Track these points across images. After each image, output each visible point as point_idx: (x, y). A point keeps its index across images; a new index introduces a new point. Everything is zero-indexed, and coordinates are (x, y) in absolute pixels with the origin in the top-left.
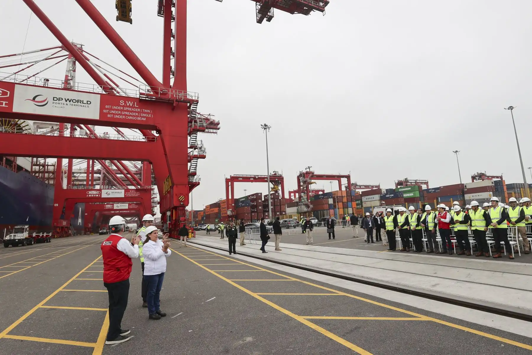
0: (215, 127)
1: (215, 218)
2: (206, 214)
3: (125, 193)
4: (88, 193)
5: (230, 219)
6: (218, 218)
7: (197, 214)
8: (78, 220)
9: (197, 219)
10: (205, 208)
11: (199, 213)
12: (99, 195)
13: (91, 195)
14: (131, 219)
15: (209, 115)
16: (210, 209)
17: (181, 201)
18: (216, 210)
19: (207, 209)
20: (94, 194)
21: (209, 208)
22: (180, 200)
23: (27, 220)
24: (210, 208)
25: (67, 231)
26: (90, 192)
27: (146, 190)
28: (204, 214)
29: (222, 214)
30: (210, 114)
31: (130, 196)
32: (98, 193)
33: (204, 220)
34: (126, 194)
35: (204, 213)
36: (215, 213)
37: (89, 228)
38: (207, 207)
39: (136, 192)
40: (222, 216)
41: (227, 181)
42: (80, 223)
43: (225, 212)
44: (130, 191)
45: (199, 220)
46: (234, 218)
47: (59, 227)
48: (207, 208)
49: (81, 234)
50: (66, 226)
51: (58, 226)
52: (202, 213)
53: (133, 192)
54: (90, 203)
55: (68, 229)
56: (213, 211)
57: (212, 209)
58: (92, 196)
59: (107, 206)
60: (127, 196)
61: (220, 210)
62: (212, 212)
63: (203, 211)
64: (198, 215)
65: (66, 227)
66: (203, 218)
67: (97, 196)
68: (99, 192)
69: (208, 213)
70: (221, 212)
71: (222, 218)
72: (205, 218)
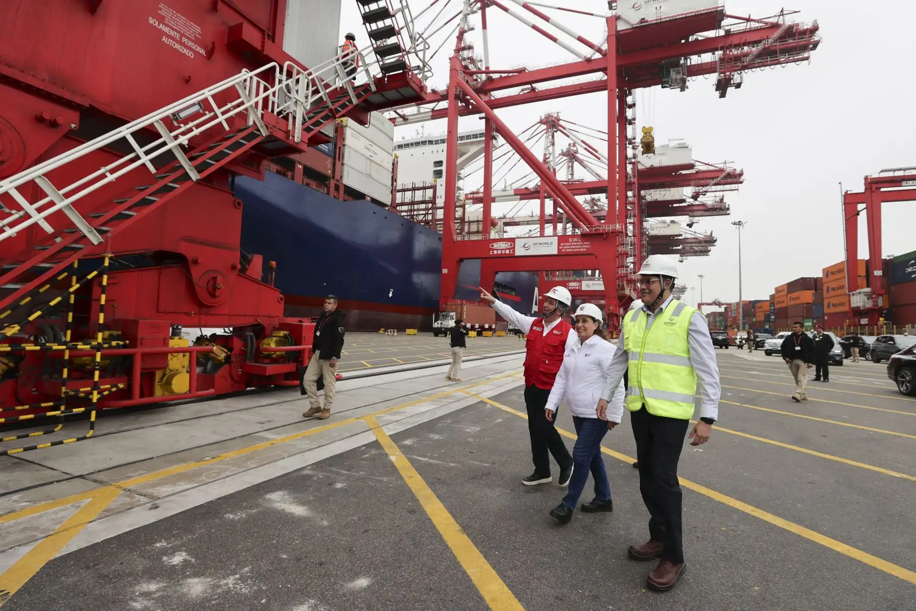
0: (802, 42)
1: (804, 318)
2: (778, 306)
3: (559, 245)
4: (492, 246)
5: (864, 321)
6: (813, 319)
7: (754, 307)
9: (754, 320)
10: (773, 292)
11: (757, 306)
12: (510, 251)
13: (497, 250)
15: (782, 13)
16: (789, 295)
18: (808, 296)
19: (779, 294)
20: (501, 250)
21: (785, 292)
23: (391, 295)
24: (789, 293)
26: (496, 246)
27: (602, 234)
28: (771, 306)
29: (828, 308)
30: (782, 11)
31: (568, 250)
32: (509, 247)
33: (772, 322)
34: (561, 248)
35: (770, 304)
36: (803, 304)
38: (778, 290)
39: (582, 241)
40: (826, 310)
41: (850, 202)
43: (843, 299)
44: (570, 240)
45: (760, 322)
46: (881, 319)
48: (780, 292)
52: (766, 307)
53: (575, 242)
56: (798, 298)
57: (795, 295)
58: (499, 252)
60: (563, 250)
61: (818, 296)
62: (793, 303)
64: (757, 311)
66: (767, 317)
67: (507, 252)
68: (511, 245)
69: (784, 305)
70: (826, 302)
71: (826, 318)
72: (773, 317)
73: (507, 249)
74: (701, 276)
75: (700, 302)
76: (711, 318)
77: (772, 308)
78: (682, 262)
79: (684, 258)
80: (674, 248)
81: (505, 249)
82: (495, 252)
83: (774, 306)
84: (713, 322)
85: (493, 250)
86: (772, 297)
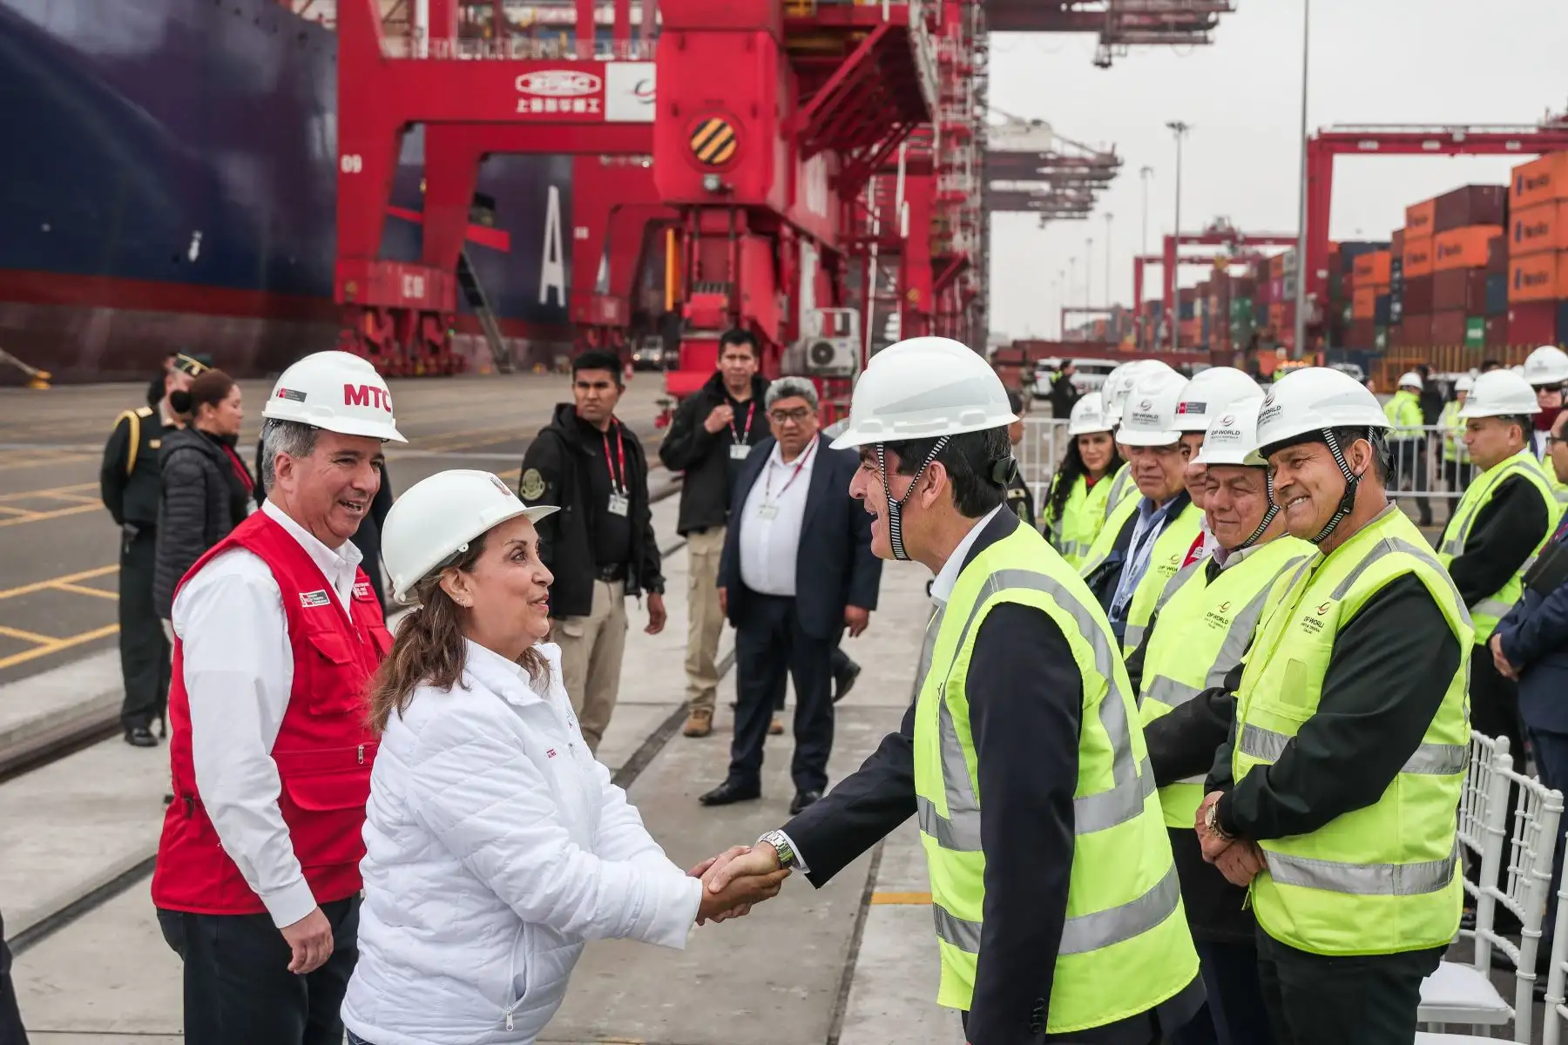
1: (1466, 312)
2: (1412, 271)
4: (526, 83)
6: (1487, 317)
7: (1348, 267)
11: (1358, 261)
13: (544, 97)
16: (1438, 238)
17: (709, 162)
18: (1475, 244)
19: (1415, 231)
20: (558, 98)
21: (1428, 227)
22: (704, 155)
23: (194, 253)
24: (1438, 230)
25: (439, 340)
26: (539, 82)
28: (1393, 270)
29: (1517, 285)
32: (586, 89)
33: (1395, 322)
35: (1393, 262)
36: (1468, 268)
38: (1414, 215)
40: (1512, 295)
42: (552, 291)
45: (1363, 322)
47: (375, 310)
48: (1417, 222)
49: (551, 366)
50: (427, 306)
51: (371, 301)
55: (440, 328)
56: (1456, 247)
57: (1446, 238)
58: (551, 106)
61: (1499, 247)
62: (1447, 261)
63: (1382, 246)
64: (1355, 281)
65: (424, 314)
66: (1383, 304)
67: (580, 106)
68: (592, 84)
69: (1421, 269)
70: (1513, 266)
71: (1511, 316)
72: (1397, 307)
73: (581, 97)
74: (1179, 127)
75: (1171, 231)
76: (1213, 299)
77: (1397, 275)
78: (1104, 65)
79: (1115, 48)
80: (1077, 7)
81: (573, 98)
82: (537, 106)
83: (1400, 269)
84: (1217, 318)
85: (529, 97)
86: (1398, 234)
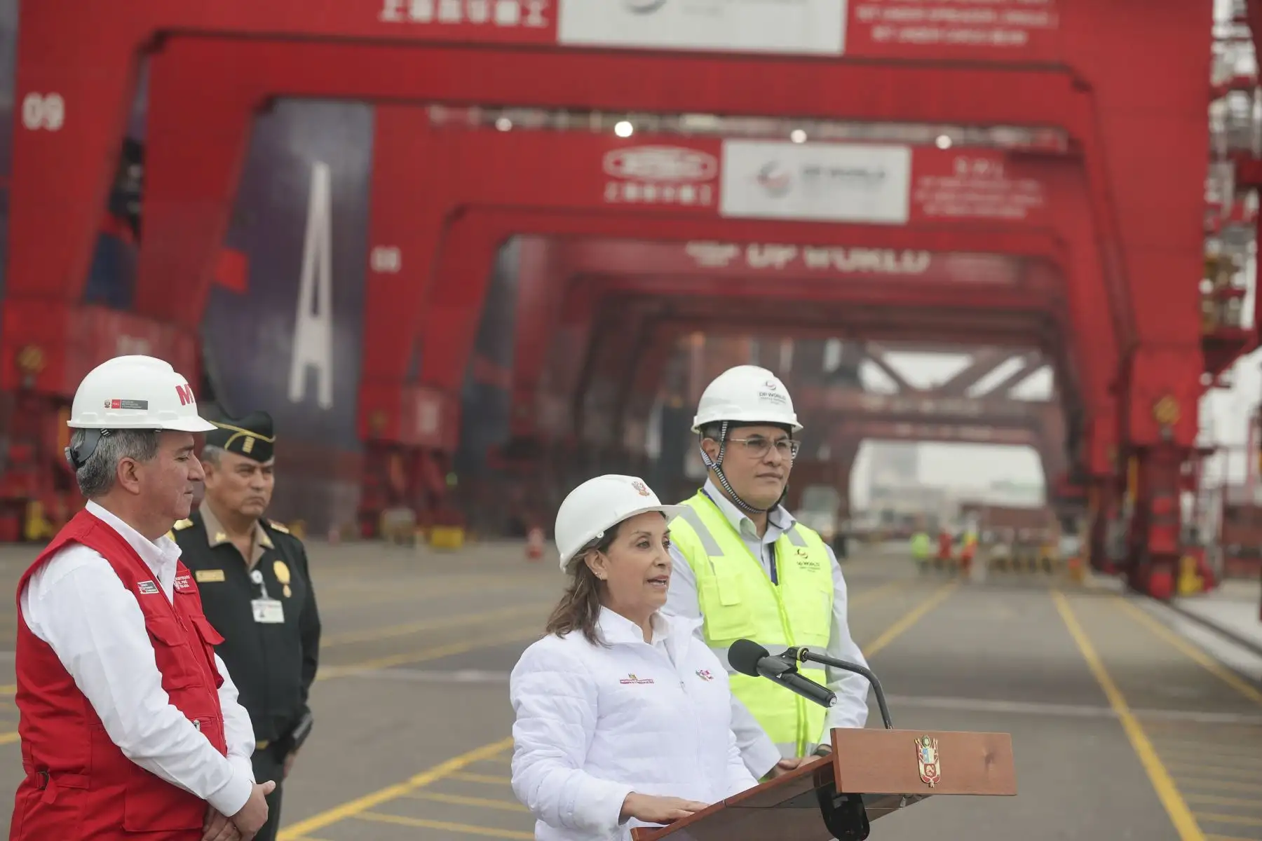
8: (291, 326)
14: (957, 386)
37: (414, 457)
54: (438, 114)
59: (635, 162)
